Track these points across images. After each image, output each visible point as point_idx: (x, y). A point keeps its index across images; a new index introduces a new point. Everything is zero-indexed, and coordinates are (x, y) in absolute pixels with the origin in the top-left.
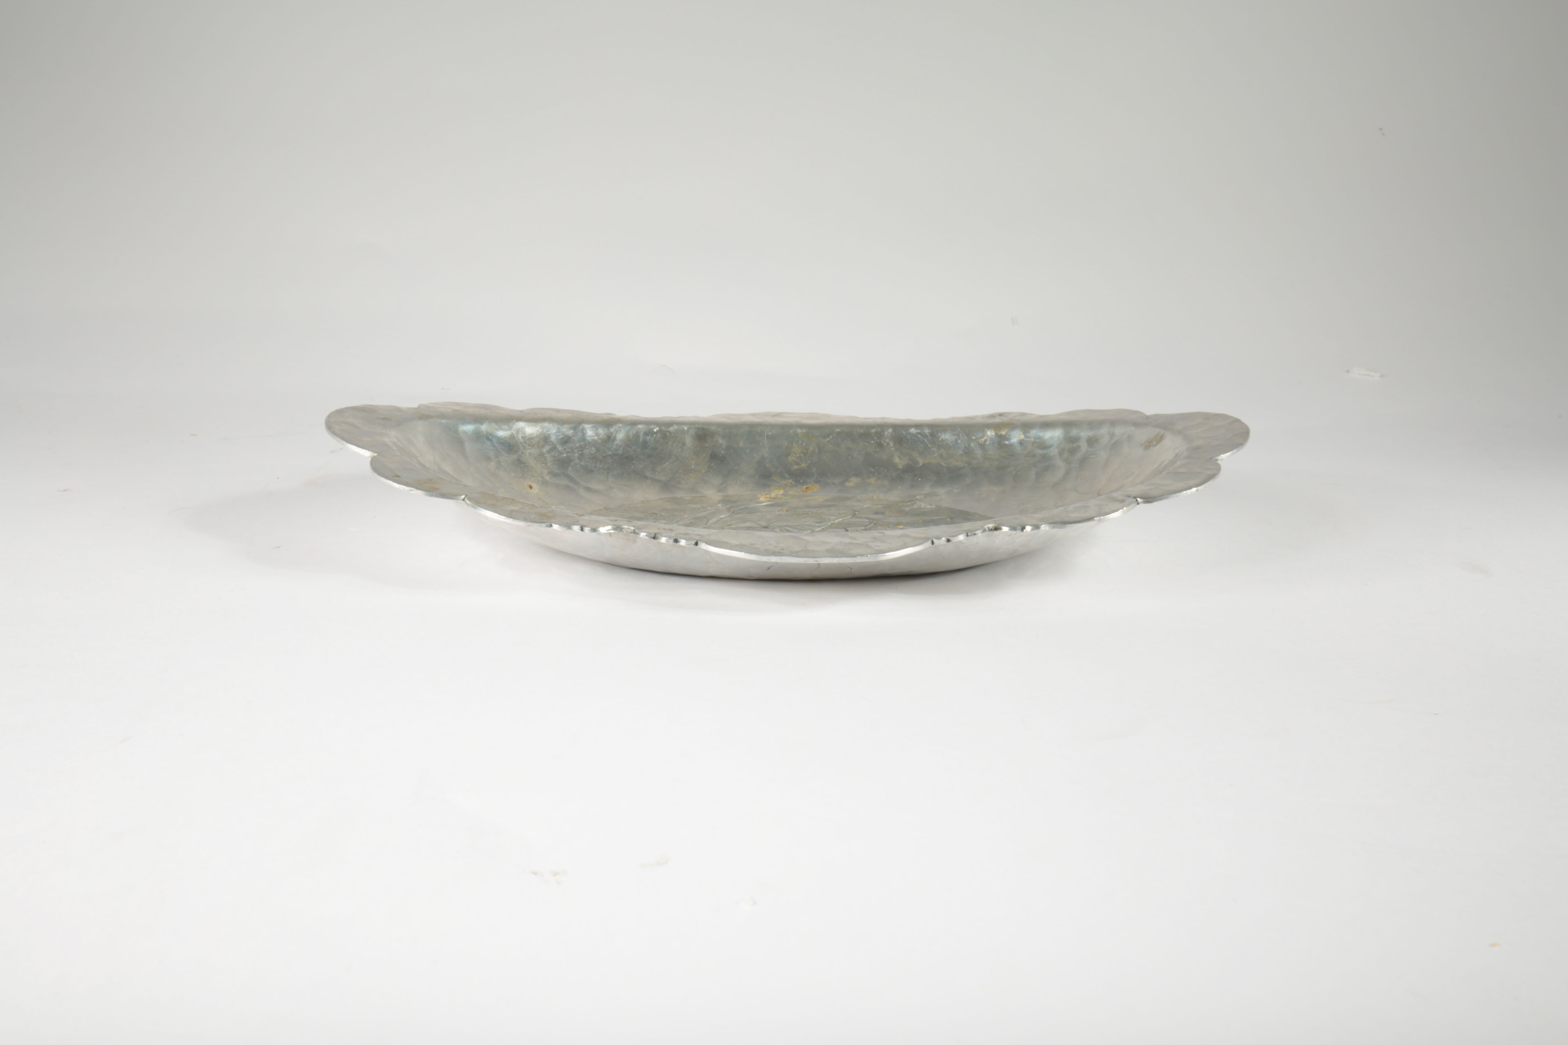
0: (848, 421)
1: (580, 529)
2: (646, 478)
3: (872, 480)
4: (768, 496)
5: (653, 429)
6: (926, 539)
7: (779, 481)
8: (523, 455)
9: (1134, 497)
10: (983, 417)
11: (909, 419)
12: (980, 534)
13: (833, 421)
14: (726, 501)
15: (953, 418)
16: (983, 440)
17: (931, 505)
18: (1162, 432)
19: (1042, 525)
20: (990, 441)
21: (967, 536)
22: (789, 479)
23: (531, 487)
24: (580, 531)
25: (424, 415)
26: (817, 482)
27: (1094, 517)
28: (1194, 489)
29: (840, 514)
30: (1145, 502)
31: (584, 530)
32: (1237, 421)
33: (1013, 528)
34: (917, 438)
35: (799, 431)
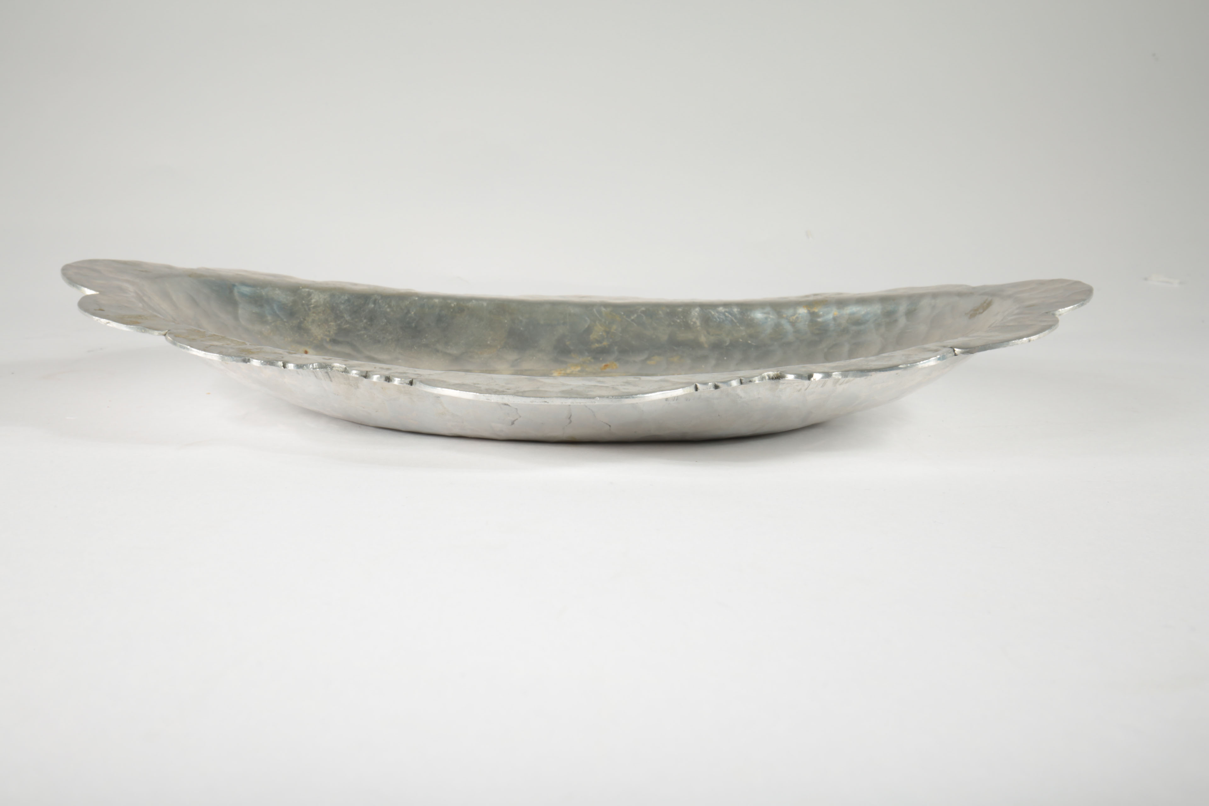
2: (437, 351)
4: (563, 372)
6: (688, 384)
7: (577, 357)
8: (305, 322)
9: (951, 347)
12: (757, 382)
16: (794, 317)
18: (991, 299)
19: (834, 372)
20: (802, 318)
21: (741, 383)
22: (588, 356)
23: (306, 352)
26: (617, 360)
27: (899, 365)
28: (1025, 339)
30: (963, 353)
32: (1078, 283)
33: (799, 376)
34: (726, 316)
35: (603, 309)
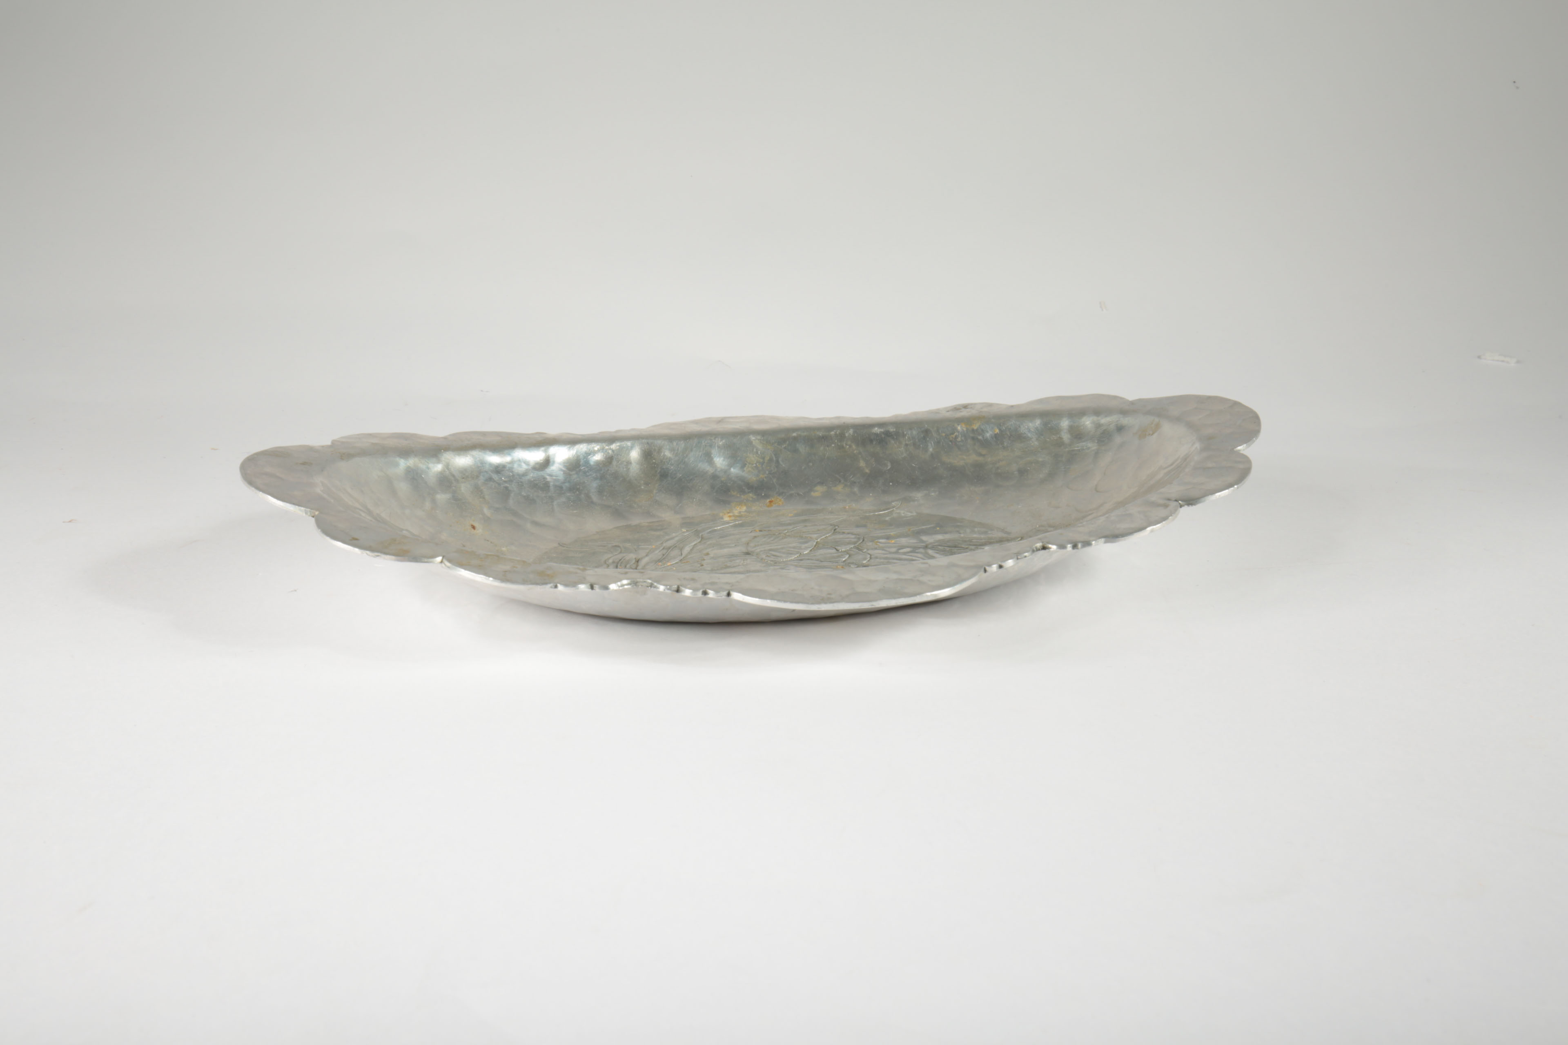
0: (802, 423)
1: (590, 587)
3: (840, 488)
4: (731, 514)
5: (593, 447)
7: (739, 495)
8: (459, 490)
9: (1174, 500)
10: (948, 410)
11: (867, 418)
13: (786, 424)
14: (688, 523)
15: (915, 413)
16: (954, 436)
17: (911, 512)
18: (1157, 420)
19: (1093, 540)
20: (962, 437)
21: (1018, 559)
22: (749, 492)
23: (474, 527)
24: (590, 590)
25: (344, 454)
26: (780, 494)
27: (1146, 528)
29: (819, 530)
30: (1188, 505)
31: (595, 588)
32: (1236, 404)
33: (1062, 547)
34: (882, 437)
35: (753, 438)
